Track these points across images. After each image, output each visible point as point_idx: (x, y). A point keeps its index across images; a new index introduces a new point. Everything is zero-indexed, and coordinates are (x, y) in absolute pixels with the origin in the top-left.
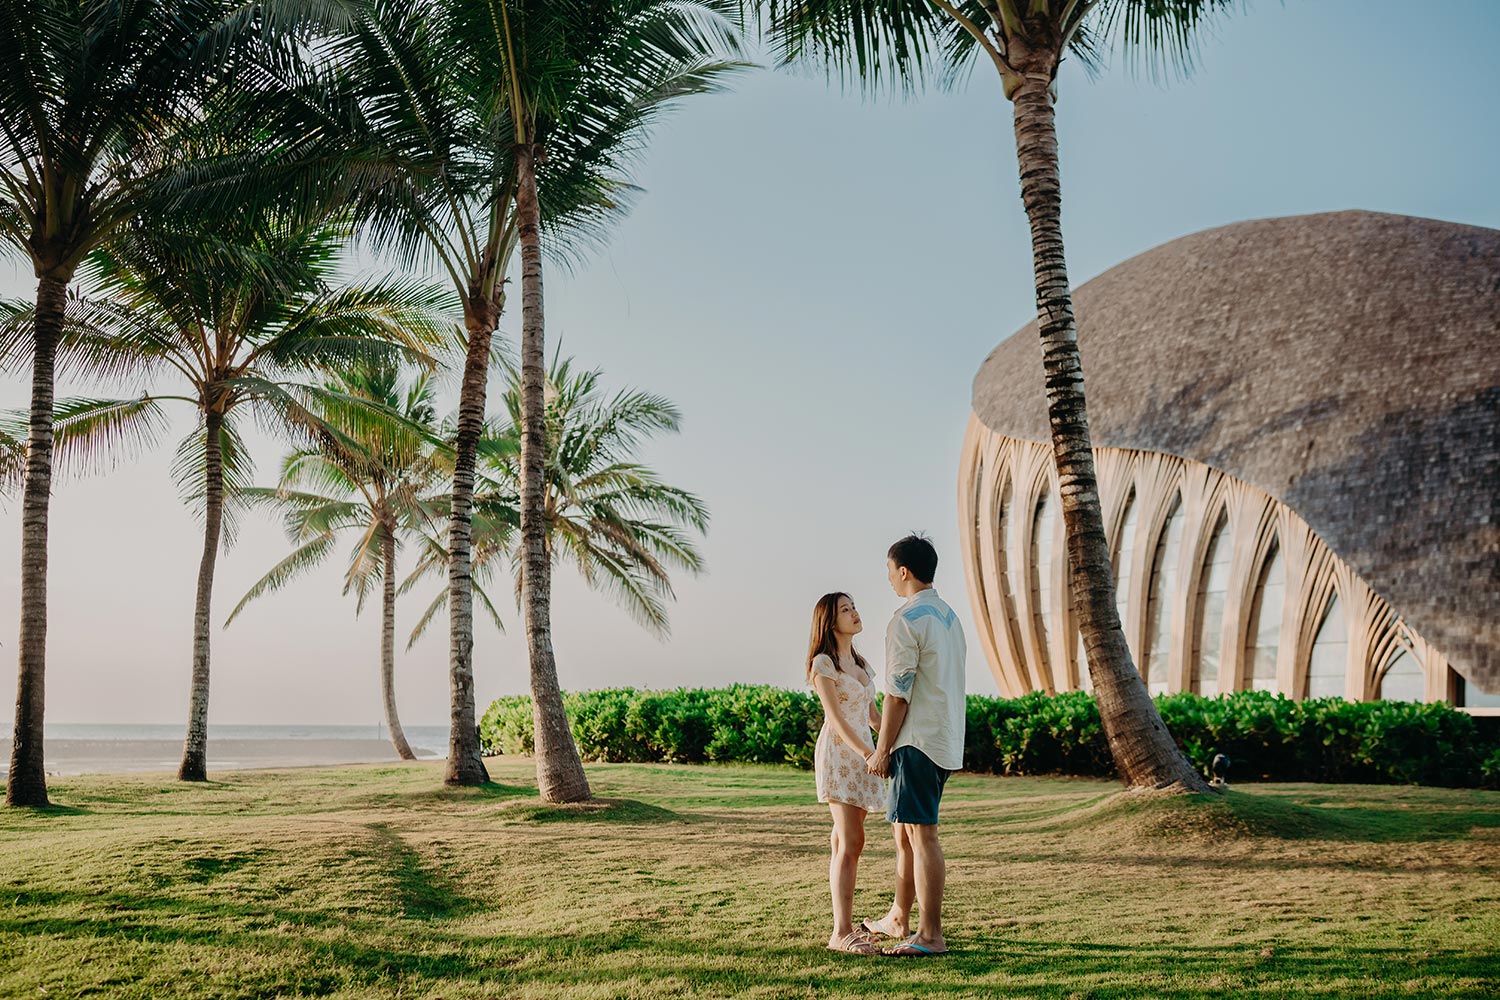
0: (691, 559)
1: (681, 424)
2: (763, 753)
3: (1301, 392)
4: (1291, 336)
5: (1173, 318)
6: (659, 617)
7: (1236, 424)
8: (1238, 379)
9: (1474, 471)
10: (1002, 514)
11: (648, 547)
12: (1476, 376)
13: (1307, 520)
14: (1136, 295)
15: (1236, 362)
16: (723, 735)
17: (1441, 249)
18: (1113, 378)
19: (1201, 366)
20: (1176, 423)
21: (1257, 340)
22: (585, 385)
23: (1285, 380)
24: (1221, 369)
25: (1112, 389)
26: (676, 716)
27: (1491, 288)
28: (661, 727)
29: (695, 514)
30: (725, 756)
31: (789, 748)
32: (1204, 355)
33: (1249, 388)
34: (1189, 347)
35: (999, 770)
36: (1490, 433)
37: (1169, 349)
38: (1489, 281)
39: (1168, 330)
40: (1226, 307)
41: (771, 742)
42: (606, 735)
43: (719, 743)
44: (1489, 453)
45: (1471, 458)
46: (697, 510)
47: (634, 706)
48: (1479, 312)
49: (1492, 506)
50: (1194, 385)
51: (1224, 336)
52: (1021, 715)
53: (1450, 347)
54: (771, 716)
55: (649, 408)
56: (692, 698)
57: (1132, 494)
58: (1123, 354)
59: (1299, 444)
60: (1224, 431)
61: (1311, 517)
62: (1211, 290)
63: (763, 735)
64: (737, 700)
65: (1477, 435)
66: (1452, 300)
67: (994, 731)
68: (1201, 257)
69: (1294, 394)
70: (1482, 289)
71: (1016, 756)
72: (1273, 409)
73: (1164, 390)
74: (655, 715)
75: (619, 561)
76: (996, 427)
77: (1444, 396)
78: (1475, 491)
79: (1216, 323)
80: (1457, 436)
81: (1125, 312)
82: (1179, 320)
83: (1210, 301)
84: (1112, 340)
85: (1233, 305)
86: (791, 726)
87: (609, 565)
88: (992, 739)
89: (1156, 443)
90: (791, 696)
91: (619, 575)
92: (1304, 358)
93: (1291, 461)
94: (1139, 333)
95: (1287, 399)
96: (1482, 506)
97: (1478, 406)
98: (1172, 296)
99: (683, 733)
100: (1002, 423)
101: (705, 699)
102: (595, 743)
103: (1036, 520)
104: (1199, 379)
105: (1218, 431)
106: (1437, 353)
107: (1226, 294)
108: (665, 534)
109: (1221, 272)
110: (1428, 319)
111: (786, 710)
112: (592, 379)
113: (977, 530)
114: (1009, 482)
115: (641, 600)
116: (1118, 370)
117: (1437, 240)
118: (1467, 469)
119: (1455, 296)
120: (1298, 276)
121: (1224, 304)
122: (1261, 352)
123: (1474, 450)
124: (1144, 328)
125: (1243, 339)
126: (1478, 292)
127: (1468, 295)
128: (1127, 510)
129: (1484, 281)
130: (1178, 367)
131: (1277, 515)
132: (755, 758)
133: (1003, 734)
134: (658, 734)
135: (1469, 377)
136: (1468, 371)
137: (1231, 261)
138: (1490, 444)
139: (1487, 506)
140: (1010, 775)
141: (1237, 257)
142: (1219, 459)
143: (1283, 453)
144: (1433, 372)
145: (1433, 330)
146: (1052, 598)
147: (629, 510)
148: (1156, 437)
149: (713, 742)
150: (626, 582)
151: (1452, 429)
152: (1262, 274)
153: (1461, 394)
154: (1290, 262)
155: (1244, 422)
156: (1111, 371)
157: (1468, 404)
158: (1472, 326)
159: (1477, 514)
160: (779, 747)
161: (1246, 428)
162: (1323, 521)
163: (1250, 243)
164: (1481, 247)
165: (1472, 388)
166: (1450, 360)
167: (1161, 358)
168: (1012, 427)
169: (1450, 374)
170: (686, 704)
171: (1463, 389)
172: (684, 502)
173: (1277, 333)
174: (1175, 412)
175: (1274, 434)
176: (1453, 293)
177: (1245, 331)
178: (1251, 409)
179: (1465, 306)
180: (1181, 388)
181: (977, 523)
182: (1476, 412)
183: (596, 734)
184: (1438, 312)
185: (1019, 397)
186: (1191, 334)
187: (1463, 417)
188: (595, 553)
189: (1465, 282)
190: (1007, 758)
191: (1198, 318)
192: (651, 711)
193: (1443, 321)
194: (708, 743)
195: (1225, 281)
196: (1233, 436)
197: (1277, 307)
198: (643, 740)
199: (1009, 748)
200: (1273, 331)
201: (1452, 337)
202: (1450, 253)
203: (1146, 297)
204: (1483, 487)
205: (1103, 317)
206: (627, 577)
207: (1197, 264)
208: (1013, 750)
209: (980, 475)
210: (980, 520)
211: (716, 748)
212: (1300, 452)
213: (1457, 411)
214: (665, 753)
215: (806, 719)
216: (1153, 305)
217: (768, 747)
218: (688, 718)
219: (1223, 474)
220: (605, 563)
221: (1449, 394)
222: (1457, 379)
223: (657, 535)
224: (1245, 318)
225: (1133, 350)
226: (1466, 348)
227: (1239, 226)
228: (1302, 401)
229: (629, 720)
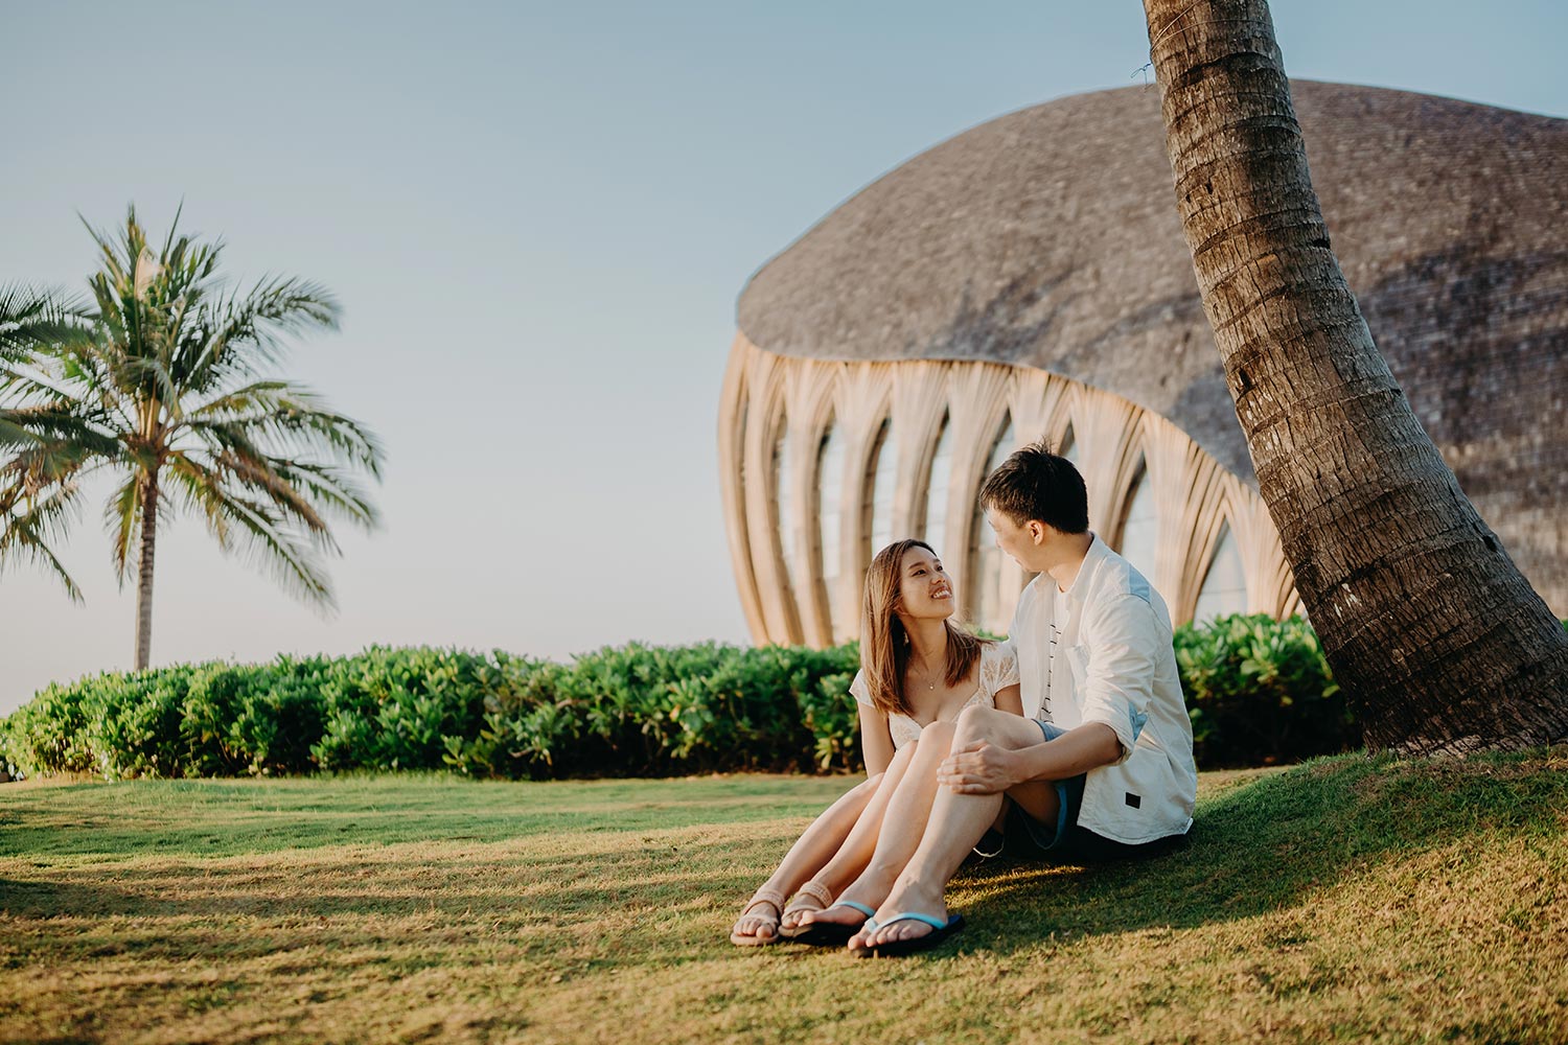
0: (364, 511)
1: (344, 321)
2: (408, 753)
3: (1169, 274)
4: (1148, 210)
5: (992, 201)
6: (321, 589)
7: (1082, 319)
8: (1082, 267)
9: (1413, 356)
10: (775, 455)
11: (304, 494)
12: (1402, 240)
13: (1188, 431)
14: (943, 180)
15: (1078, 245)
16: (342, 727)
17: (1328, 106)
18: (918, 275)
19: (1032, 253)
20: (1003, 323)
21: (1103, 219)
22: (204, 264)
23: (1145, 263)
24: (1059, 254)
25: (916, 288)
26: (268, 700)
27: (1401, 144)
28: (242, 718)
29: (366, 452)
30: (346, 760)
31: (452, 742)
32: (1036, 240)
33: (1097, 275)
34: (1015, 232)
35: (809, 766)
36: (1429, 307)
37: (990, 236)
38: (1397, 138)
39: (986, 214)
40: (1061, 184)
41: (421, 733)
42: (150, 734)
43: (335, 741)
44: (1431, 332)
45: (1407, 340)
46: (370, 447)
47: (199, 685)
48: (1391, 170)
49: (1444, 398)
50: (1024, 278)
51: (1060, 218)
52: (848, 671)
53: (1359, 211)
54: (423, 691)
55: (298, 301)
56: (301, 671)
57: (946, 419)
58: (930, 246)
59: (1171, 336)
60: (1067, 330)
61: (1195, 428)
62: (1039, 167)
63: (409, 724)
64: (371, 668)
65: (1413, 310)
66: (1352, 159)
67: (803, 699)
68: (1023, 132)
69: (1159, 276)
70: (1389, 145)
71: (840, 740)
72: (1131, 298)
73: (985, 284)
74: (234, 699)
75: (262, 515)
76: (767, 345)
77: (1362, 267)
78: (1417, 382)
79: (1049, 203)
80: (1384, 314)
81: (931, 199)
82: (1000, 202)
83: (1038, 179)
84: (914, 231)
85: (1070, 181)
86: (457, 708)
87: (246, 519)
88: (799, 713)
89: (977, 349)
90: (458, 659)
91: (261, 532)
92: (1169, 234)
93: (1161, 358)
94: (949, 221)
95: (1149, 283)
96: (1429, 399)
97: (1409, 276)
98: (989, 178)
99: (280, 728)
100: (775, 340)
101: (321, 672)
102: (137, 750)
103: (819, 458)
104: (1031, 269)
105: (1059, 330)
106: (1345, 217)
107: (1059, 169)
108: (326, 477)
109: (1050, 147)
110: (1326, 180)
111: (451, 682)
112: (213, 256)
113: (742, 479)
114: (783, 416)
115: (295, 566)
116: (924, 266)
117: (1320, 98)
118: (1404, 354)
119: (1356, 155)
120: (1151, 144)
121: (1057, 181)
122: (1109, 231)
123: (1410, 330)
124: (956, 215)
125: (1086, 219)
126: (1385, 149)
127: (1372, 153)
128: (938, 441)
129: (1390, 136)
130: (1003, 258)
131: (1143, 430)
132: (395, 763)
133: (817, 705)
134: (235, 730)
135: (1393, 242)
136: (1390, 236)
137: (1061, 134)
138: (1432, 321)
139: (1437, 399)
140: (827, 773)
141: (1068, 131)
142: (1062, 365)
143: (1149, 350)
144: (1343, 240)
145: (1336, 192)
146: (842, 557)
147: (272, 443)
148: (978, 342)
149: (325, 739)
150: (270, 541)
151: (1378, 306)
152: (1101, 146)
153: (1385, 263)
154: (1136, 130)
155: (1092, 315)
156: (914, 268)
157: (1395, 276)
158: (1386, 185)
159: (1423, 410)
160: (435, 742)
161: (1097, 323)
162: (1210, 431)
163: (1083, 115)
164: (1376, 105)
165: (1398, 255)
166: (1363, 224)
167: (980, 247)
168: (787, 344)
169: (1366, 241)
170: (290, 678)
171: (1387, 257)
172: (352, 434)
173: (1129, 208)
174: (1002, 311)
175: (1135, 327)
176: (1352, 151)
177: (1087, 209)
178: (1103, 299)
179: (1372, 164)
180: (1007, 281)
181: (742, 469)
182: (1407, 283)
183: (137, 735)
184: (1336, 173)
185: (797, 308)
186: (1018, 217)
187: (1391, 289)
188: (227, 503)
189: (1367, 139)
190: (825, 746)
191: (1025, 198)
192: (227, 691)
193: (1347, 181)
194: (316, 741)
195: (1056, 156)
196: (1081, 334)
197: (1126, 179)
198: (214, 740)
199: (828, 726)
200: (1123, 207)
201: (1360, 198)
202: (1339, 110)
203: (956, 181)
204: (1429, 375)
205: (902, 208)
206: (274, 536)
207: (1019, 141)
208: (835, 730)
209: (746, 410)
210: (746, 464)
211: (330, 748)
212: (1172, 347)
213: (1382, 284)
214: (250, 761)
215: (482, 696)
216: (965, 188)
217: (417, 744)
218: (289, 703)
219: (1067, 382)
220: (240, 516)
221: (1368, 264)
222: (1377, 245)
223: (314, 478)
224: (1087, 195)
225: (943, 241)
226: (1383, 210)
227: (1066, 100)
228: (1170, 286)
229: (189, 708)
